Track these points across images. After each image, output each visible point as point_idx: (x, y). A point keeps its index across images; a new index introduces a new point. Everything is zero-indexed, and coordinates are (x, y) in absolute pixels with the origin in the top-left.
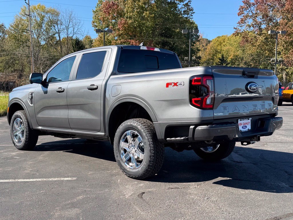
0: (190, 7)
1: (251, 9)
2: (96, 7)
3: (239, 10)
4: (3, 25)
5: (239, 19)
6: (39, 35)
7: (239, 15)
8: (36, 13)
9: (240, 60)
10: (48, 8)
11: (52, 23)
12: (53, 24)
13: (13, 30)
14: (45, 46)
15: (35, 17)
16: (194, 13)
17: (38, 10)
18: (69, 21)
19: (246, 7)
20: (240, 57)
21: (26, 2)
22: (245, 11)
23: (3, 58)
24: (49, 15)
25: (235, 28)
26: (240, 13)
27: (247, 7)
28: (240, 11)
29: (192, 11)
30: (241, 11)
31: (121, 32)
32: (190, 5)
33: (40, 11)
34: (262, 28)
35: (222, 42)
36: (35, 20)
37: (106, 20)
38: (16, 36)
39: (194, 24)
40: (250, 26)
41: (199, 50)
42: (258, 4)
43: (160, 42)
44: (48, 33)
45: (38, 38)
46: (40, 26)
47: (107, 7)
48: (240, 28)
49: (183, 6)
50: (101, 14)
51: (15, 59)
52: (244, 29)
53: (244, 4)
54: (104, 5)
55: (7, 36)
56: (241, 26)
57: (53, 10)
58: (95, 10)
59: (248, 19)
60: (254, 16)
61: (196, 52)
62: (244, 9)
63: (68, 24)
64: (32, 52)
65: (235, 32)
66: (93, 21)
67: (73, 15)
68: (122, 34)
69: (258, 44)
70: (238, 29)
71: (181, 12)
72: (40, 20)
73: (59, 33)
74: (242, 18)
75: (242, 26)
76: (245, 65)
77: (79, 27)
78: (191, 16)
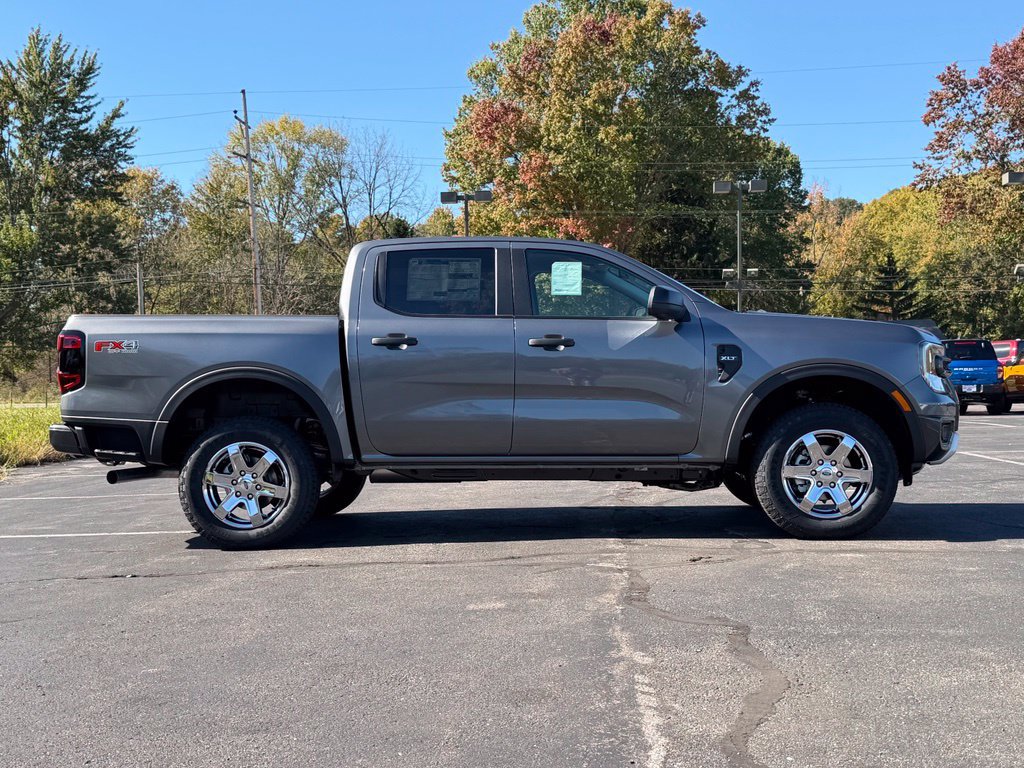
0: (757, 102)
1: (968, 102)
2: (456, 120)
3: (929, 105)
4: (173, 188)
5: (930, 134)
6: (285, 214)
7: (927, 124)
8: (274, 146)
9: (957, 268)
10: (310, 128)
11: (326, 174)
12: (327, 179)
13: (203, 203)
14: (302, 248)
15: (273, 157)
16: (773, 120)
17: (283, 134)
18: (374, 165)
19: (950, 95)
20: (958, 260)
21: (236, 117)
22: (949, 108)
23: (174, 289)
24: (315, 149)
25: (915, 166)
26: (933, 115)
27: (956, 95)
28: (930, 107)
29: (767, 115)
30: (934, 109)
31: (530, 196)
32: (756, 94)
33: (286, 138)
34: (1009, 161)
35: (898, 208)
36: (274, 167)
37: (485, 160)
38: (210, 221)
39: (787, 153)
40: (968, 158)
41: (808, 241)
42: (994, 82)
43: (665, 220)
44: (310, 206)
45: (280, 223)
46: (287, 184)
47: (487, 120)
48: (935, 165)
49: (734, 102)
50: (468, 142)
51: (209, 291)
52: (950, 167)
53: (943, 87)
54: (478, 115)
55: (185, 221)
56: (937, 159)
57: (327, 135)
58: (451, 131)
59: (960, 134)
60: (982, 124)
61: (798, 248)
62: (945, 102)
63: (373, 175)
64: (256, 269)
65: (918, 179)
66: (445, 164)
67: (387, 147)
68: (534, 201)
69: (998, 215)
70: (927, 168)
71: (729, 120)
72: (289, 165)
73: (345, 206)
74: (941, 130)
75: (942, 158)
76: (979, 286)
77: (408, 183)
78: (762, 131)
